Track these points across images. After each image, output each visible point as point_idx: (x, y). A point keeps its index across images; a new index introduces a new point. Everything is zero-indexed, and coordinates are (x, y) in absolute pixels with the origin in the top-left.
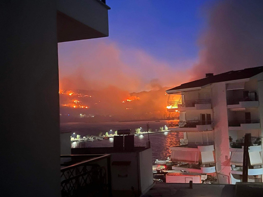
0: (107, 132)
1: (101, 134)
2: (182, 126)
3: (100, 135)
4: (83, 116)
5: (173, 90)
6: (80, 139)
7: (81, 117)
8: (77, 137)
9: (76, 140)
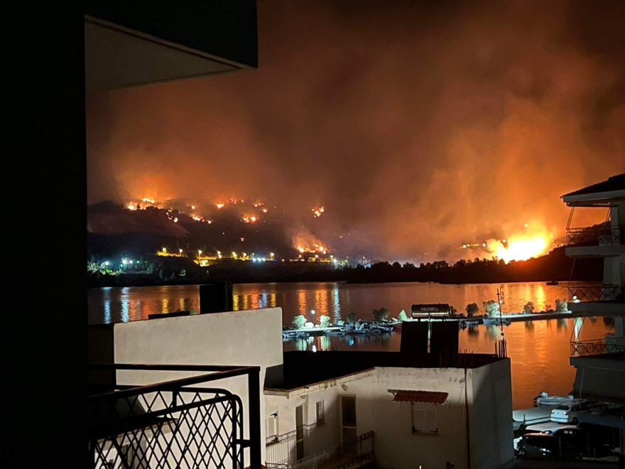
0: (403, 311)
1: (387, 316)
2: (608, 299)
3: (383, 317)
4: (343, 264)
5: (582, 195)
6: (329, 326)
7: (336, 267)
8: (321, 321)
9: (318, 329)
